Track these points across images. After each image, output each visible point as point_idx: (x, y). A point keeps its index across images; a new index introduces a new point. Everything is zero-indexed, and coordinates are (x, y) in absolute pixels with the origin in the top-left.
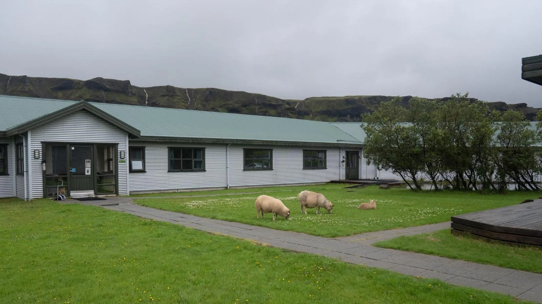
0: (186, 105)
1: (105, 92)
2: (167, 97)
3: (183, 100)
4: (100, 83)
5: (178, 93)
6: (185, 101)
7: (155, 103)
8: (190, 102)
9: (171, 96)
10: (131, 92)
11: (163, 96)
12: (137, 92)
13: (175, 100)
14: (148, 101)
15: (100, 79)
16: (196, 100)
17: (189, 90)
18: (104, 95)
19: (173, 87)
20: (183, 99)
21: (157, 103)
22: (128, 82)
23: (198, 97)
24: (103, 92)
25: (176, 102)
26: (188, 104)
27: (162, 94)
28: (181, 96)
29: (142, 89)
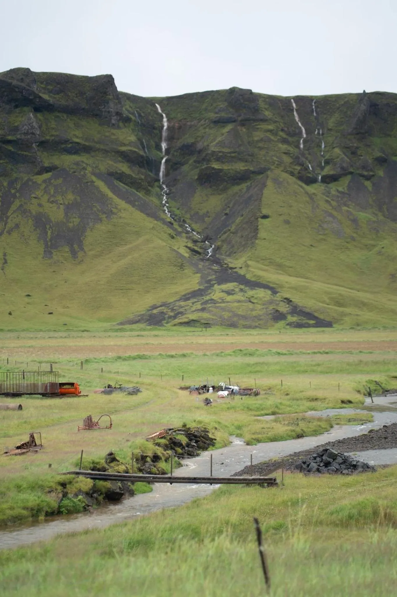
0: (291, 149)
1: (39, 115)
2: (229, 127)
3: (281, 133)
4: (23, 85)
5: (267, 113)
6: (290, 139)
7: (193, 145)
8: (305, 142)
9: (243, 123)
10: (118, 114)
11: (219, 122)
12: (133, 114)
13: (257, 135)
14: (170, 139)
15: (24, 73)
16: (323, 134)
17: (299, 99)
18: (34, 124)
19: (250, 91)
20: (282, 130)
21: (200, 146)
22: (109, 80)
23: (331, 123)
24: (31, 115)
25: (258, 141)
26: (298, 147)
27: (212, 116)
28: (275, 122)
29: (151, 102)
